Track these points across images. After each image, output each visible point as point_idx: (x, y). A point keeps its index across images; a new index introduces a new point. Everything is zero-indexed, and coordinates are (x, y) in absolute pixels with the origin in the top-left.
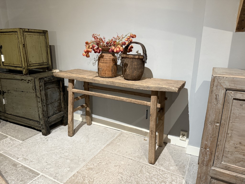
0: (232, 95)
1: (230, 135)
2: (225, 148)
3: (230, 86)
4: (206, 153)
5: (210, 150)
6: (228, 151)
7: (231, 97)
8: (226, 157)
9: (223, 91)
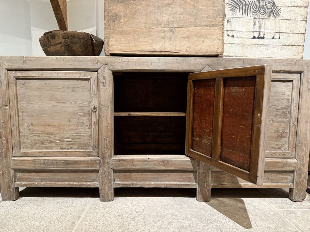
0: (13, 75)
1: (21, 117)
2: (21, 133)
3: (8, 65)
4: (2, 143)
5: (5, 138)
6: (24, 135)
7: (12, 77)
8: (24, 143)
9: (3, 71)
